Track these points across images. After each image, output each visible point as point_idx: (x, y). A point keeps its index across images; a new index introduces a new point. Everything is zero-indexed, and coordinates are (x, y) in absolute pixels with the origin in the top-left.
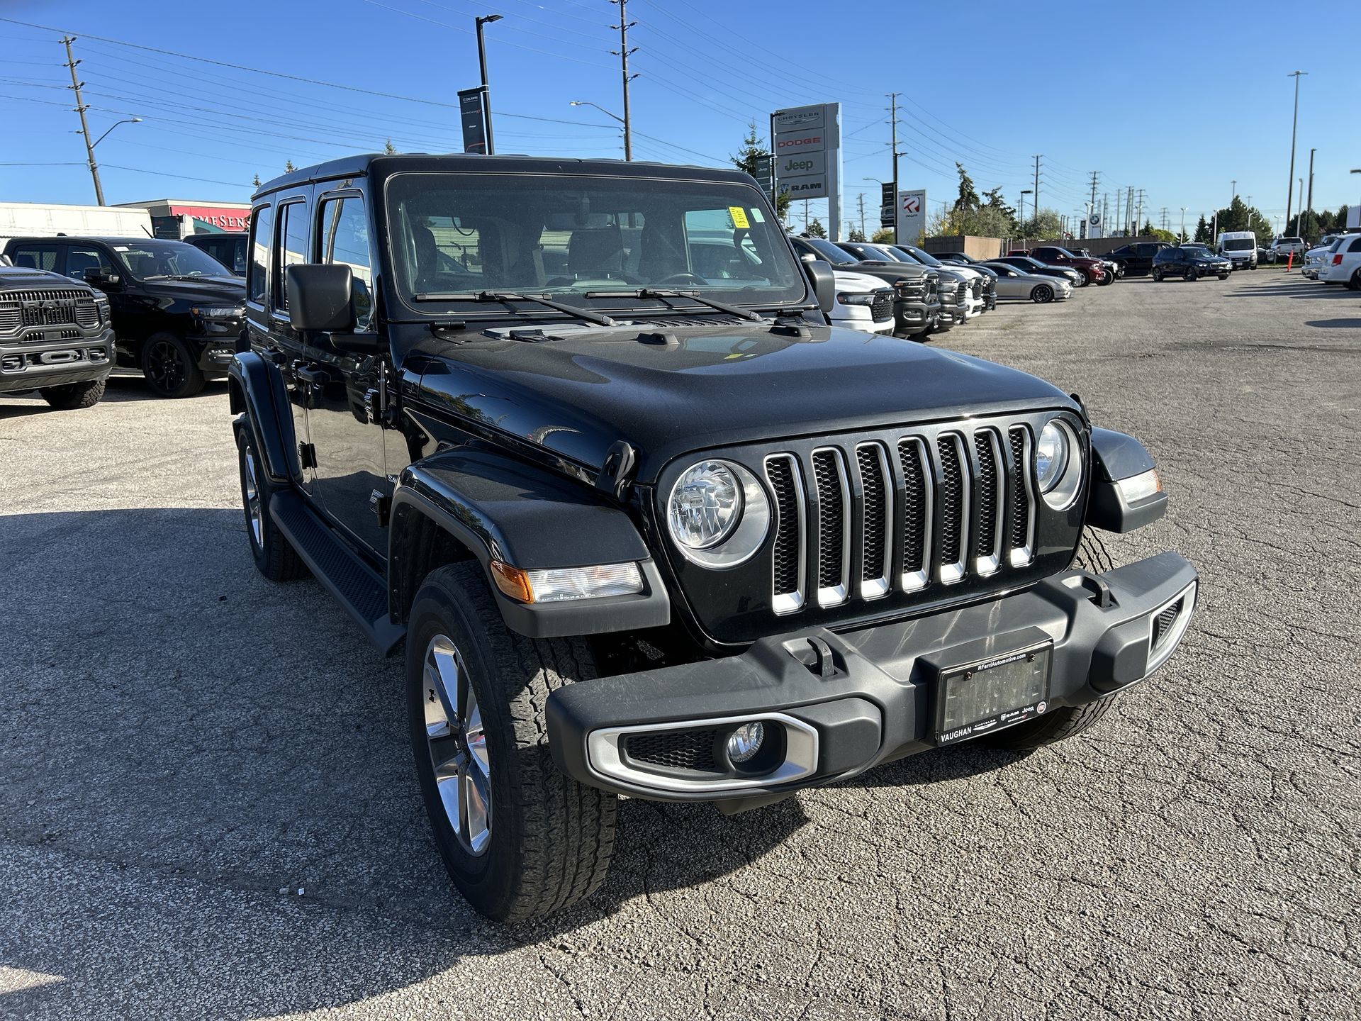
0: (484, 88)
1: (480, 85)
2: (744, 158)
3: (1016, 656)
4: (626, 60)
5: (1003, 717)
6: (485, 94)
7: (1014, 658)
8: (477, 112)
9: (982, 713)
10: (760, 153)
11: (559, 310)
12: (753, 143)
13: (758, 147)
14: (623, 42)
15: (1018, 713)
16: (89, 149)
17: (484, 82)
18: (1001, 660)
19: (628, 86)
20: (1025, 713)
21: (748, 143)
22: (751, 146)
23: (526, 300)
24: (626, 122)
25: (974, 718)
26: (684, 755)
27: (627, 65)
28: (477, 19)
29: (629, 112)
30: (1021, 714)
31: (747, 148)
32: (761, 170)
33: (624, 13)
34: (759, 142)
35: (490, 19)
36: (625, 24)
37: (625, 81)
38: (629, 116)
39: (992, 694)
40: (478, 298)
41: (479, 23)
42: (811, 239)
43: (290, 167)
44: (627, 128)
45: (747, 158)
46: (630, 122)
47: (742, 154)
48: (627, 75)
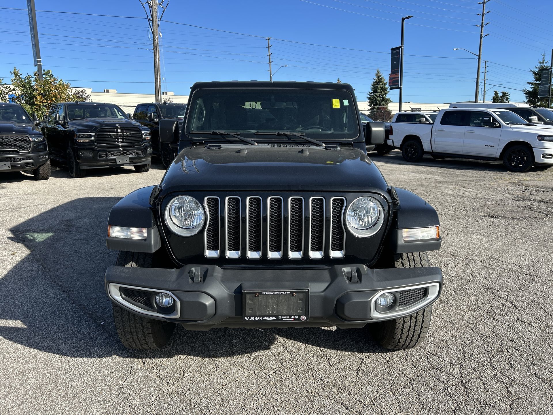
0: (401, 46)
1: (400, 45)
2: (537, 70)
3: (285, 292)
4: (483, 28)
5: (280, 317)
6: (402, 49)
7: (283, 293)
8: (398, 56)
9: (267, 313)
10: (546, 68)
11: (238, 138)
12: (543, 63)
13: (546, 65)
14: (482, 21)
15: (289, 317)
16: (271, 76)
17: (402, 44)
18: (276, 292)
19: (482, 40)
20: (293, 318)
21: (540, 63)
22: (542, 64)
23: (228, 134)
24: (479, 56)
25: (263, 314)
26: (141, 300)
27: (483, 31)
28: (402, 18)
29: (481, 51)
30: (290, 318)
31: (539, 65)
32: (544, 75)
33: (485, 8)
34: (546, 63)
35: (408, 18)
36: (484, 12)
37: (481, 38)
38: (481, 53)
39: (273, 306)
40: (212, 133)
41: (403, 20)
42: (538, 109)
43: (339, 81)
44: (479, 59)
45: (539, 70)
46: (481, 56)
47: (537, 68)
48: (482, 35)
